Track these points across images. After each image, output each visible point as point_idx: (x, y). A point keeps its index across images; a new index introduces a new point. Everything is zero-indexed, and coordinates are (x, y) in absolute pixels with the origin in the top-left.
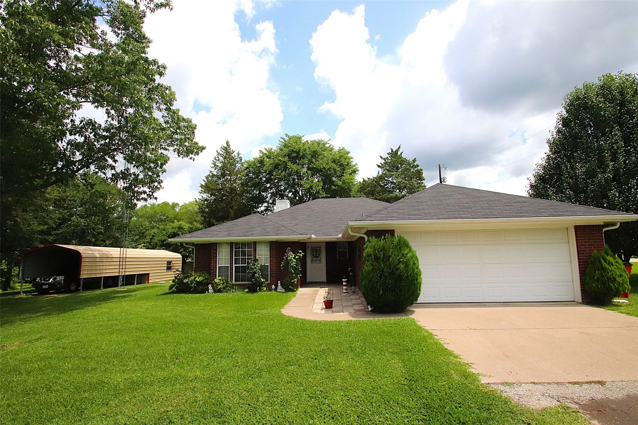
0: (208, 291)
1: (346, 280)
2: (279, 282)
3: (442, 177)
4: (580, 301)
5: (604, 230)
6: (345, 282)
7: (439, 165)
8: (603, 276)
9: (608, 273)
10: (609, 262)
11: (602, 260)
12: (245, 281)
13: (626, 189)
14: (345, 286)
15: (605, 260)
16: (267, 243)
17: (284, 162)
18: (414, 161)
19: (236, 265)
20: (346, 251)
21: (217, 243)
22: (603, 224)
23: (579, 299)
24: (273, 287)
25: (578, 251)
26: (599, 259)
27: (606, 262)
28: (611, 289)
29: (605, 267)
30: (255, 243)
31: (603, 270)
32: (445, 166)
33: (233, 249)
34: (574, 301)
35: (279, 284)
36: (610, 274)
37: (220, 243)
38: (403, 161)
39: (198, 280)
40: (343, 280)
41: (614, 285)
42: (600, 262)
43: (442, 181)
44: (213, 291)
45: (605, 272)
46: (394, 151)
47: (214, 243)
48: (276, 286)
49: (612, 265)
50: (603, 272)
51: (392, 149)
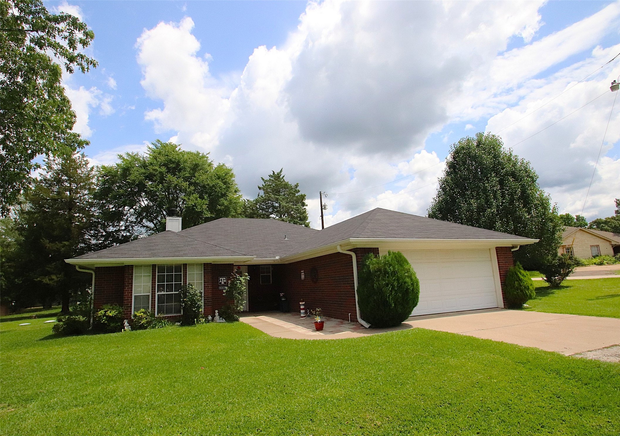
0: (124, 328)
1: (304, 303)
2: (217, 311)
3: (323, 204)
4: (503, 307)
5: (512, 250)
6: (303, 305)
7: (320, 192)
8: (521, 286)
9: (524, 282)
10: (523, 275)
11: (519, 273)
12: (171, 313)
13: (506, 221)
14: (303, 309)
15: (521, 273)
16: (201, 264)
17: (160, 172)
18: (297, 186)
19: (159, 293)
20: (270, 276)
21: (133, 266)
22: (511, 246)
23: (502, 305)
24: (210, 318)
25: (499, 267)
26: (515, 273)
27: (521, 275)
28: (527, 295)
29: (522, 279)
30: (185, 265)
31: (520, 281)
32: (325, 194)
33: (155, 274)
34: (497, 307)
35: (217, 314)
36: (525, 284)
37: (137, 266)
38: (286, 186)
39: (111, 315)
40: (301, 303)
41: (529, 292)
42: (517, 274)
43: (323, 208)
44: (130, 329)
45: (521, 282)
46: (276, 173)
47: (129, 266)
48: (213, 316)
49: (525, 276)
50: (520, 282)
51: (273, 172)
